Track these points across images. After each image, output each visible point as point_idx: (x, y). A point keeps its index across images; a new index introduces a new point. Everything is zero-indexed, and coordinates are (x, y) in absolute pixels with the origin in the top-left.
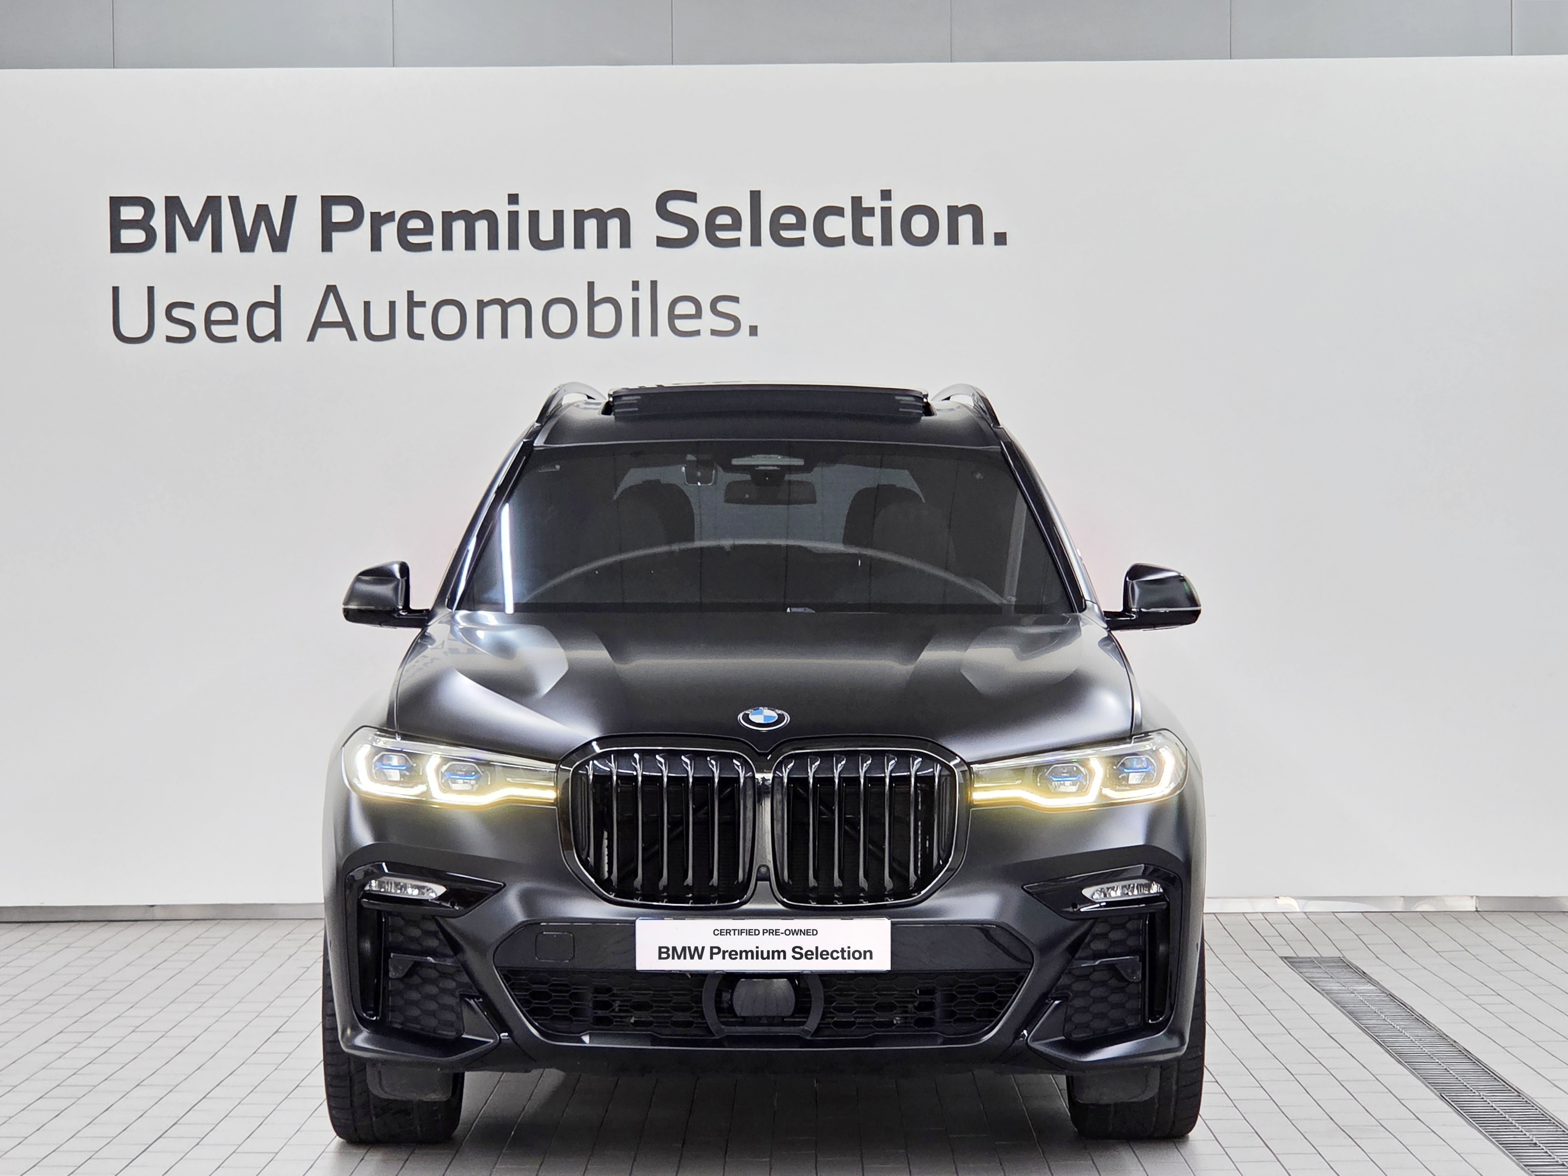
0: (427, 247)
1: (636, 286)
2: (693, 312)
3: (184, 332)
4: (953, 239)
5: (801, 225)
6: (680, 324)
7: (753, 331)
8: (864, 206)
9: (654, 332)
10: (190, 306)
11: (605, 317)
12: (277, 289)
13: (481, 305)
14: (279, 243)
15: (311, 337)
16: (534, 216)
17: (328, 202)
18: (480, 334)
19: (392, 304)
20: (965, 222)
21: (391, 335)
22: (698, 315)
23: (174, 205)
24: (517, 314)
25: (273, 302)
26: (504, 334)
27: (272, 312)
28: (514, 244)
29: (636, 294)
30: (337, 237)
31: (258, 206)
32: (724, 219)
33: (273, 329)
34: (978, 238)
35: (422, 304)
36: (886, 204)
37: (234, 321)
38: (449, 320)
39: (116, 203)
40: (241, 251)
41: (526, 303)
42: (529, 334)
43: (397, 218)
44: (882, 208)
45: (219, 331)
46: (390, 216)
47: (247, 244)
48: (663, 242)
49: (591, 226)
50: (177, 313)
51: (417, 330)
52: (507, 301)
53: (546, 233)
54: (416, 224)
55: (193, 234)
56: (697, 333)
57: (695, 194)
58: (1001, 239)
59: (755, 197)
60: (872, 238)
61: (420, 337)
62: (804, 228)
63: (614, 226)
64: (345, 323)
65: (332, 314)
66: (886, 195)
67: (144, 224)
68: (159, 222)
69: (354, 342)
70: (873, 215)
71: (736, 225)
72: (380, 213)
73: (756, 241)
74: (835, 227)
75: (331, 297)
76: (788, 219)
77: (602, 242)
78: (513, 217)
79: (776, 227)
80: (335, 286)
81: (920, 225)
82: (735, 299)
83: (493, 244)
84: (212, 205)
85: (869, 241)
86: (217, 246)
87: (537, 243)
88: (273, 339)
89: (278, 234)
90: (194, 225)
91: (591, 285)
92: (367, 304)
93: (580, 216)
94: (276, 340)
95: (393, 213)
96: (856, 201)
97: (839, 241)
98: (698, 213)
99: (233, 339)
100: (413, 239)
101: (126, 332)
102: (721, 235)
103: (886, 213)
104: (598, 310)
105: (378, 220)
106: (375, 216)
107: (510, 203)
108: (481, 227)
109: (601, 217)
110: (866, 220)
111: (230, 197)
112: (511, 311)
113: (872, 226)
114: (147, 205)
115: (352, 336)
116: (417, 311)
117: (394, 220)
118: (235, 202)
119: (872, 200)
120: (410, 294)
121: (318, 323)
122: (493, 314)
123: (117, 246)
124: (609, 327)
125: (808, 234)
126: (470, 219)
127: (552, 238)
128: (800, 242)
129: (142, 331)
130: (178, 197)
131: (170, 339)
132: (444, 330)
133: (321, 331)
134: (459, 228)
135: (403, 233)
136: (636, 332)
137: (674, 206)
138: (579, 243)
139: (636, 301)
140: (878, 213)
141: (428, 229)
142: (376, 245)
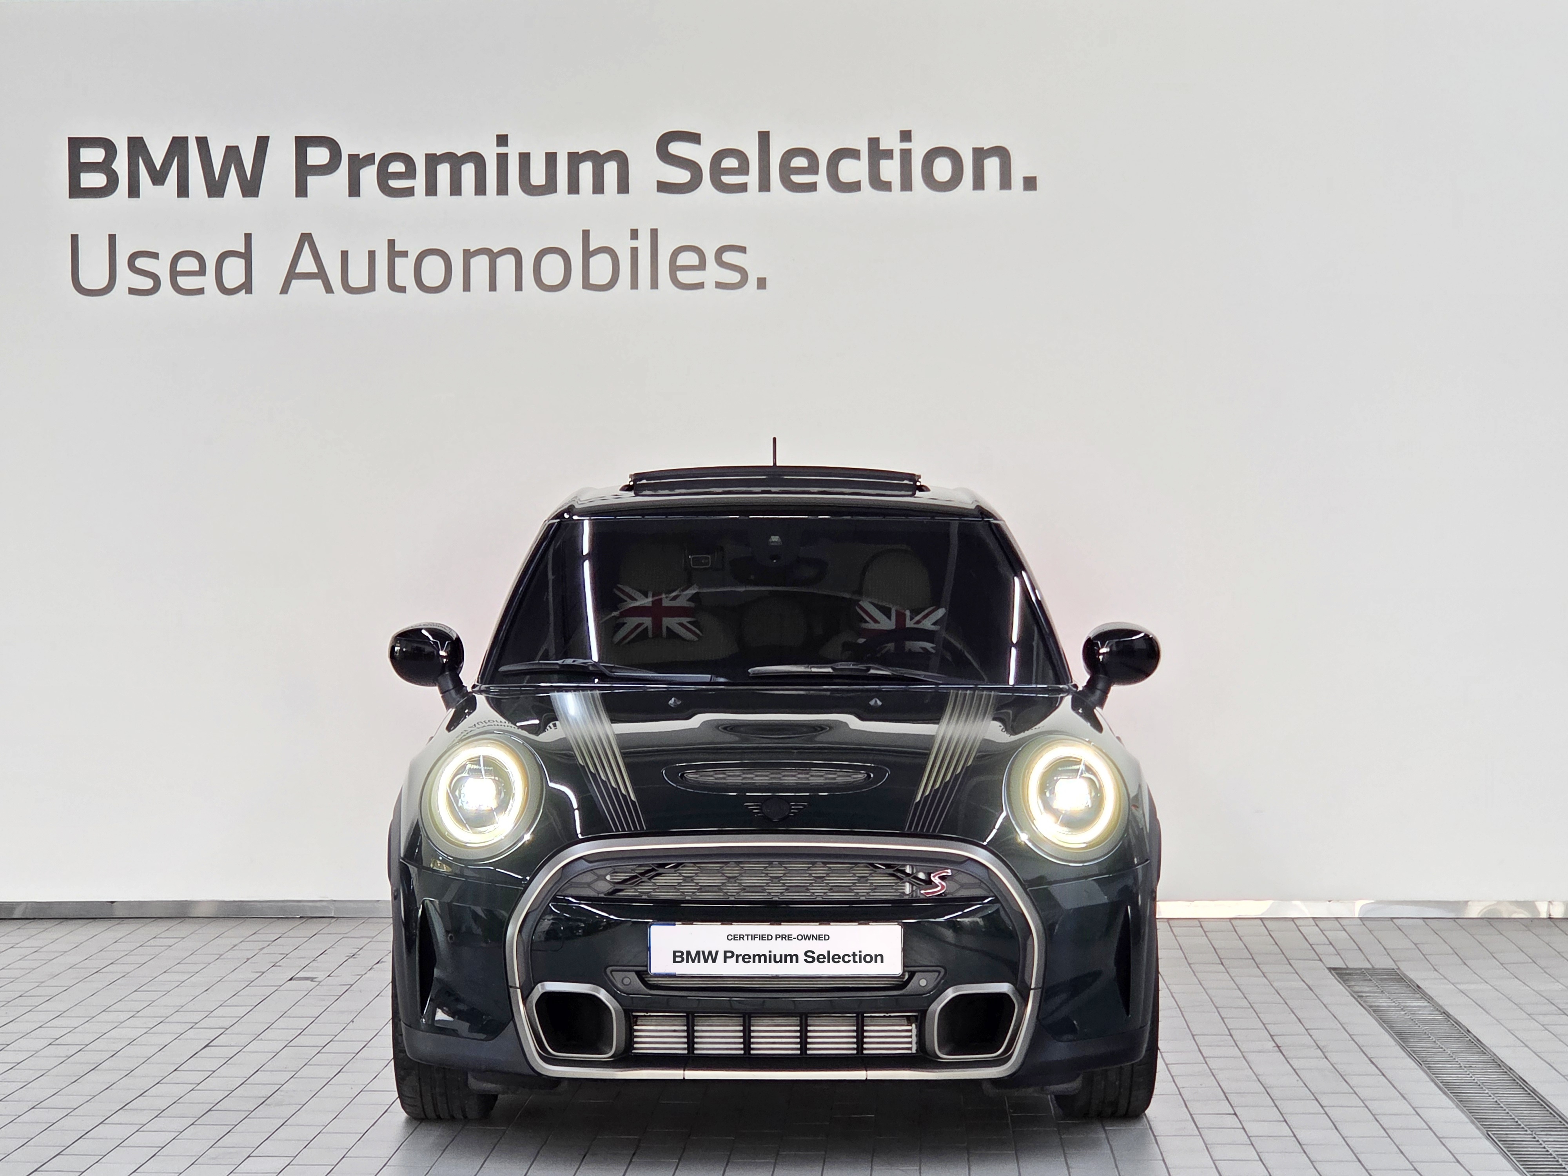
0: (409, 192)
1: (634, 234)
2: (697, 263)
3: (148, 283)
4: (979, 183)
5: (813, 168)
6: (683, 276)
7: (762, 283)
8: (881, 148)
9: (654, 284)
10: (155, 256)
11: (601, 269)
12: (248, 237)
13: (468, 255)
14: (250, 188)
15: (285, 290)
16: (525, 158)
17: (303, 144)
18: (467, 287)
19: (372, 254)
20: (992, 166)
21: (371, 287)
22: (702, 266)
23: (137, 146)
24: (506, 264)
25: (243, 251)
26: (493, 287)
27: (242, 262)
28: (503, 189)
29: (634, 244)
30: (312, 181)
31: (227, 147)
32: (730, 163)
33: (242, 280)
34: (1005, 183)
35: (405, 254)
36: (906, 146)
37: (202, 272)
38: (433, 271)
39: (76, 144)
40: (210, 196)
41: (516, 253)
42: (519, 287)
43: (377, 161)
44: (901, 150)
45: (184, 282)
46: (370, 159)
47: (216, 188)
48: (664, 187)
49: (586, 169)
50: (140, 263)
51: (398, 282)
52: (495, 251)
53: (538, 177)
54: (397, 167)
55: (158, 178)
56: (700, 286)
57: (699, 135)
58: (1030, 183)
59: (764, 138)
60: (890, 183)
61: (402, 290)
62: (816, 173)
63: (611, 169)
64: (321, 274)
65: (307, 264)
66: (906, 136)
67: (105, 167)
68: (121, 165)
69: (331, 295)
70: (892, 158)
71: (744, 169)
72: (359, 155)
73: (764, 185)
74: (849, 170)
75: (306, 247)
76: (800, 162)
77: (598, 187)
78: (502, 159)
79: (786, 170)
80: (310, 234)
81: (943, 169)
82: (742, 250)
83: (480, 189)
84: (178, 146)
85: (886, 186)
86: (183, 190)
87: (528, 188)
88: (244, 291)
89: (249, 179)
90: (158, 168)
91: (586, 234)
92: (345, 255)
93: (575, 159)
94: (246, 293)
95: (374, 154)
96: (874, 142)
97: (855, 187)
98: (702, 155)
99: (201, 291)
100: (394, 184)
101: (85, 283)
102: (727, 179)
103: (906, 155)
104: (592, 260)
105: (357, 163)
106: (353, 158)
107: (498, 145)
108: (468, 171)
109: (598, 159)
110: (884, 164)
111: (197, 138)
112: (500, 261)
113: (890, 170)
114: (108, 146)
115: (329, 289)
116: (398, 261)
117: (374, 163)
118: (202, 142)
119: (890, 142)
120: (391, 243)
121: (292, 275)
122: (480, 264)
123: (76, 191)
124: (605, 279)
125: (821, 178)
126: (455, 161)
127: (544, 183)
128: (812, 187)
129: (103, 283)
130: (142, 138)
131: (132, 291)
132: (428, 281)
133: (295, 283)
134: (444, 171)
135: (383, 177)
136: (634, 285)
137: (676, 148)
138: (574, 187)
139: (634, 251)
140: (897, 155)
141: (411, 172)
142: (354, 189)
